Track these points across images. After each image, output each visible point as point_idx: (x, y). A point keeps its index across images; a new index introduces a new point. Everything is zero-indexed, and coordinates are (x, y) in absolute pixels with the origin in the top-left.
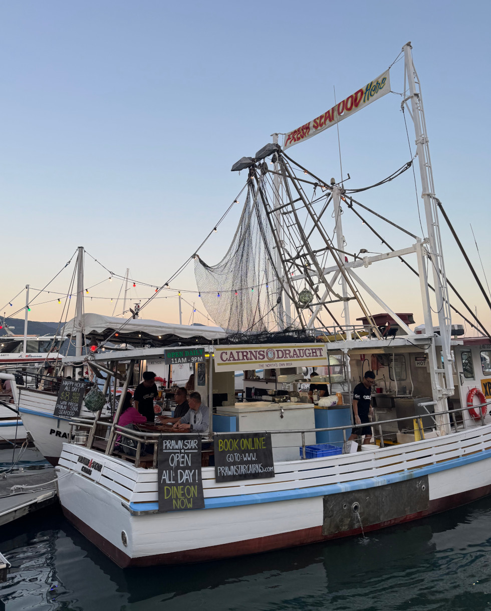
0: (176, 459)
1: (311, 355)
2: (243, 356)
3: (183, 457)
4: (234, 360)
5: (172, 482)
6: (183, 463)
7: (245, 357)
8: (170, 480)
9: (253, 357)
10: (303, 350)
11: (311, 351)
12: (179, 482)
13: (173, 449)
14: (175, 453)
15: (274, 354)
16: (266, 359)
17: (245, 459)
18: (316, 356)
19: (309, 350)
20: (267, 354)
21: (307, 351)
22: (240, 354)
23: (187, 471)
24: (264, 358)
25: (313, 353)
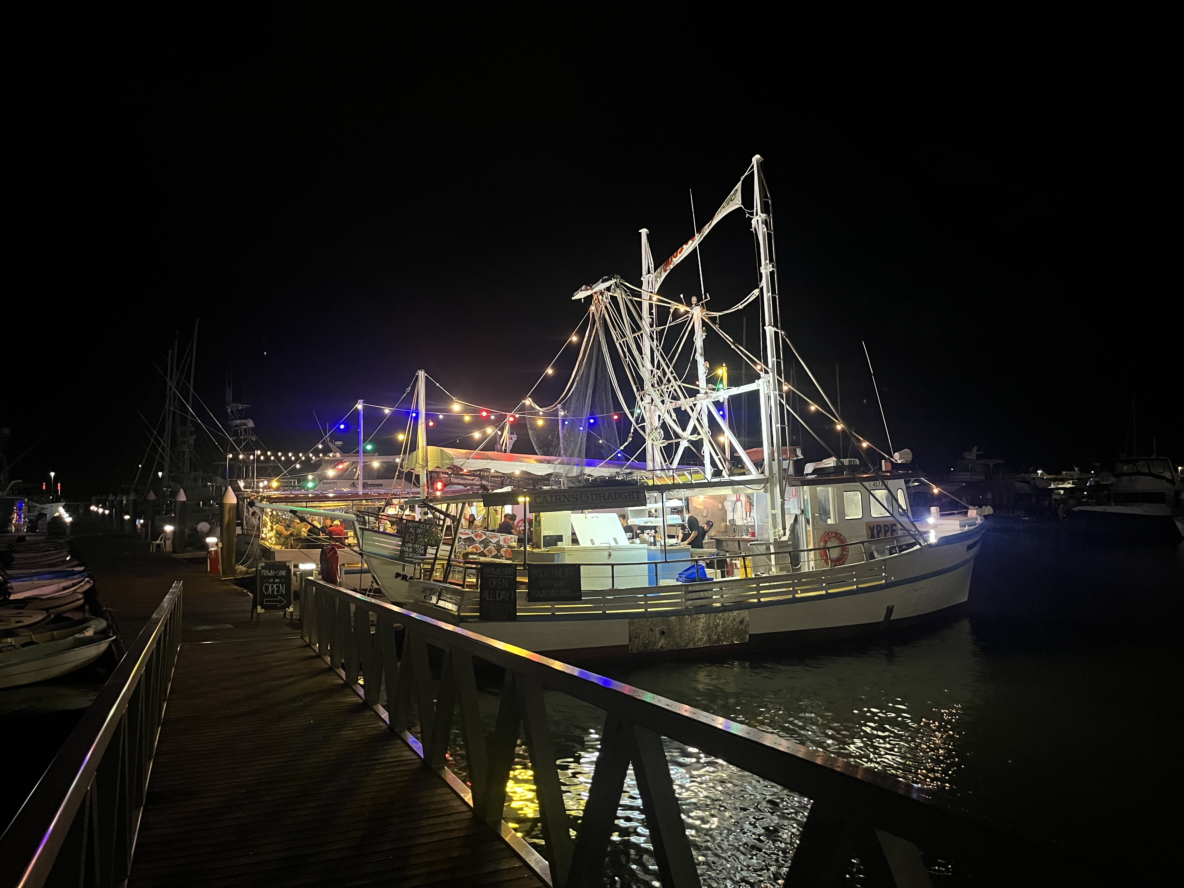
0: (495, 583)
1: (628, 497)
2: (556, 499)
3: (501, 581)
5: (492, 600)
6: (501, 585)
7: (558, 501)
8: (489, 598)
9: (566, 500)
10: (618, 493)
11: (627, 494)
12: (497, 600)
13: (492, 574)
14: (494, 578)
16: (579, 502)
17: (556, 585)
18: (633, 498)
21: (624, 494)
22: (554, 497)
23: (504, 592)
25: (630, 495)
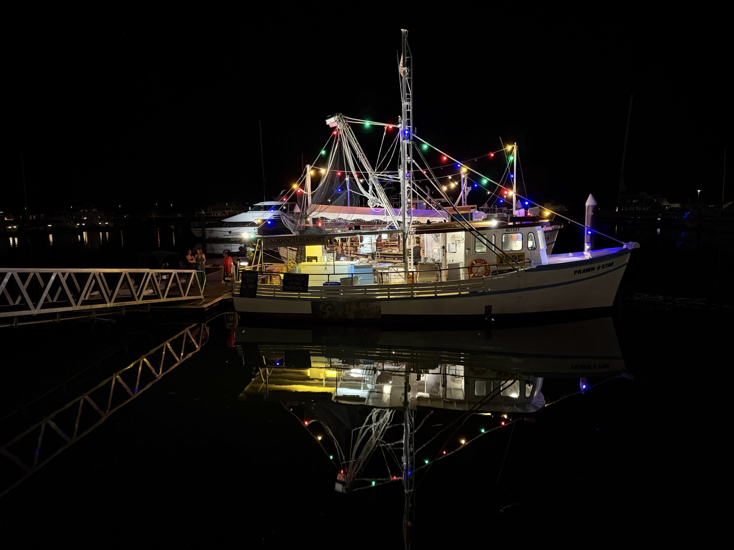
0: (248, 280)
1: (317, 240)
2: (277, 241)
3: (251, 280)
4: (273, 243)
5: (246, 288)
6: (251, 282)
7: (278, 242)
9: (282, 241)
10: (312, 238)
11: (317, 239)
12: (248, 288)
13: (247, 276)
14: (248, 278)
15: (295, 240)
16: (290, 242)
18: (320, 241)
19: (316, 238)
20: (291, 240)
21: (315, 239)
22: (276, 240)
23: (252, 285)
24: (289, 242)
25: (318, 239)
